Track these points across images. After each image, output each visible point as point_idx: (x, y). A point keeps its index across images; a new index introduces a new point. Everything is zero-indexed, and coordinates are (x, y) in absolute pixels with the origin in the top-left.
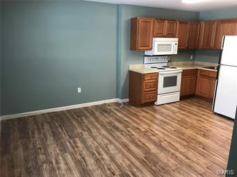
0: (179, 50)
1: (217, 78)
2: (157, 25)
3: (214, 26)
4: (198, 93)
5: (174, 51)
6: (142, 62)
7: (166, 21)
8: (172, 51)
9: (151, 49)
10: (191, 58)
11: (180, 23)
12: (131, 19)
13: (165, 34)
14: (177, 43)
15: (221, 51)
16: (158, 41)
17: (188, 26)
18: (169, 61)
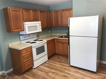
0: (42, 29)
1: (69, 45)
2: (25, 13)
3: (59, 13)
4: (57, 52)
5: (39, 30)
6: (19, 39)
7: (31, 11)
8: (38, 30)
9: (23, 30)
10: (50, 32)
11: (40, 12)
12: (3, 9)
13: (32, 19)
14: (40, 24)
15: (69, 27)
16: (27, 24)
17: (45, 13)
18: (37, 36)
